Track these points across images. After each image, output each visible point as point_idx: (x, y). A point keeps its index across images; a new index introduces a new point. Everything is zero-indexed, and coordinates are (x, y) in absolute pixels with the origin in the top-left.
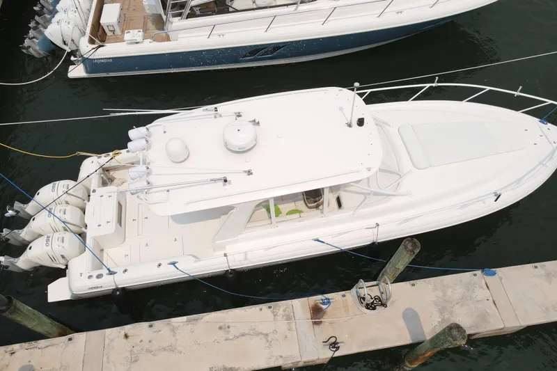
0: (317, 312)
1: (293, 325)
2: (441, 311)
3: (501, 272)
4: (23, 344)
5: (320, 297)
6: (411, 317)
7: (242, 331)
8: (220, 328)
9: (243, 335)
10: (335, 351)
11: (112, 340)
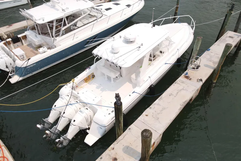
0: (187, 77)
1: (186, 83)
2: (210, 61)
3: (211, 48)
4: (114, 143)
5: (183, 74)
6: (206, 66)
7: (176, 92)
8: (170, 95)
9: (178, 93)
10: (202, 81)
11: (144, 119)
